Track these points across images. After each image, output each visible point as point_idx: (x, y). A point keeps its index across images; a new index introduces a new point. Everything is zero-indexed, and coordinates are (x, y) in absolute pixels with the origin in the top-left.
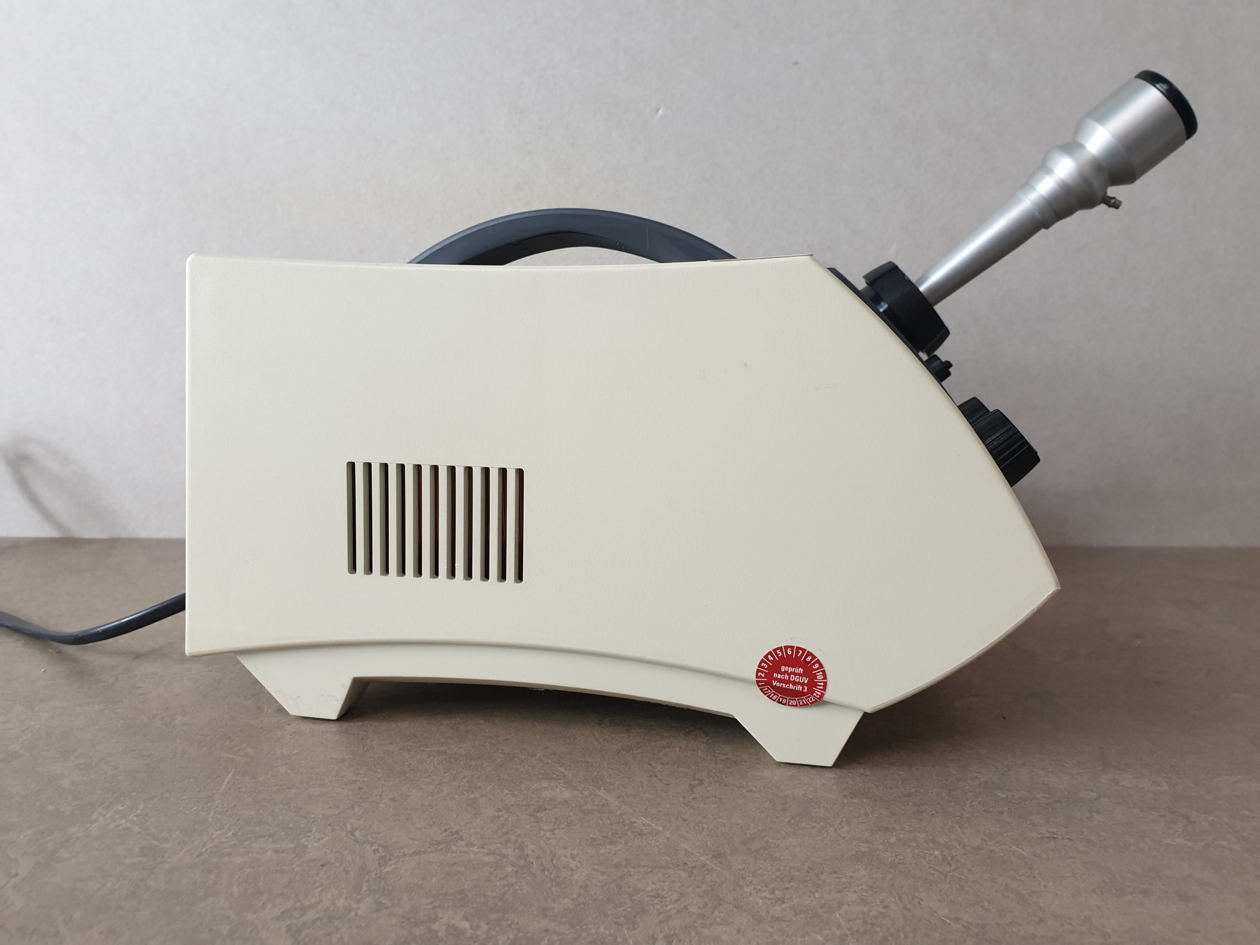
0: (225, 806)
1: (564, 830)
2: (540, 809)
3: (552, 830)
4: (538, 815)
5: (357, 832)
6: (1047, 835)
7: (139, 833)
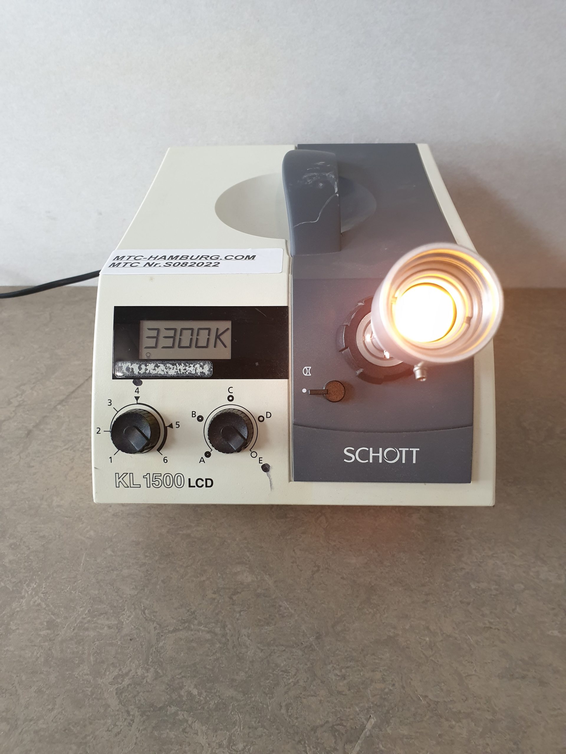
0: (83, 585)
1: (246, 612)
2: (236, 593)
3: (240, 612)
4: (235, 598)
5: (146, 610)
6: (488, 625)
7: (45, 609)
